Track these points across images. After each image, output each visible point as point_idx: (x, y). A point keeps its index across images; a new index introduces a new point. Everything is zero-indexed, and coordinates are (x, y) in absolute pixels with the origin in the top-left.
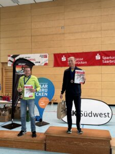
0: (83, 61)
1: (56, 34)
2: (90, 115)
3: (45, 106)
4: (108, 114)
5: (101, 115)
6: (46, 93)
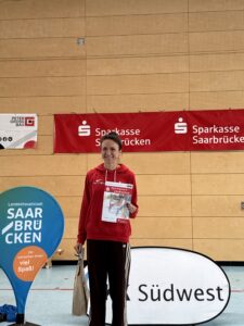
0: (139, 138)
2: (168, 295)
3: (33, 274)
4: (219, 289)
5: (198, 293)
6: (37, 232)
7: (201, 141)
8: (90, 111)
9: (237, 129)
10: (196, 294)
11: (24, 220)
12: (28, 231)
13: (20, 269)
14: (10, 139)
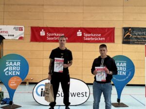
5: (78, 94)
6: (18, 71)
7: (87, 39)
9: (100, 35)
10: (77, 94)
11: (12, 66)
12: (14, 70)
13: (11, 85)
14: (13, 35)
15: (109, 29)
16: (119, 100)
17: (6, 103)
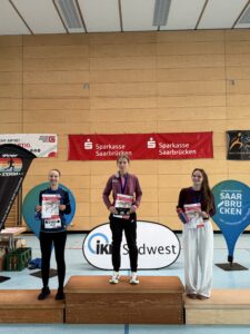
0: (125, 150)
1: (73, 97)
2: (141, 251)
4: (173, 247)
5: (160, 249)
7: (165, 153)
8: (92, 133)
9: (187, 145)
14: (39, 150)
15: (202, 134)
16: (230, 258)
17: (37, 267)
